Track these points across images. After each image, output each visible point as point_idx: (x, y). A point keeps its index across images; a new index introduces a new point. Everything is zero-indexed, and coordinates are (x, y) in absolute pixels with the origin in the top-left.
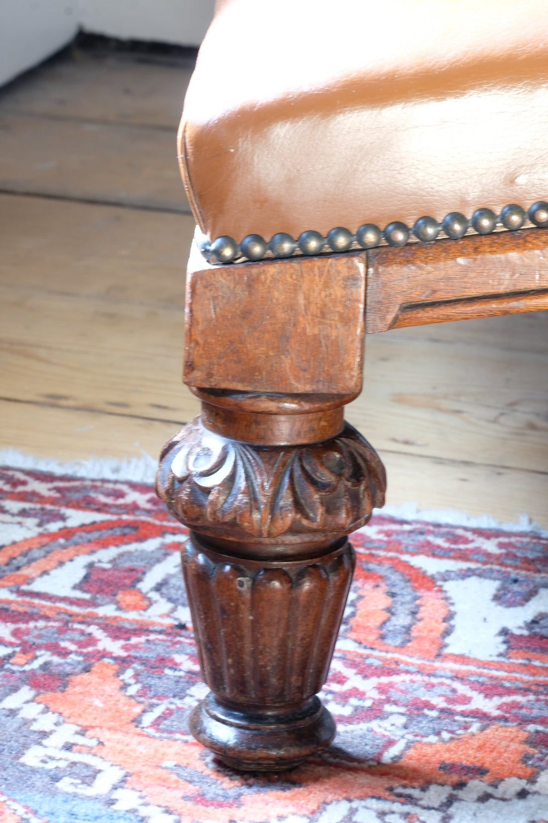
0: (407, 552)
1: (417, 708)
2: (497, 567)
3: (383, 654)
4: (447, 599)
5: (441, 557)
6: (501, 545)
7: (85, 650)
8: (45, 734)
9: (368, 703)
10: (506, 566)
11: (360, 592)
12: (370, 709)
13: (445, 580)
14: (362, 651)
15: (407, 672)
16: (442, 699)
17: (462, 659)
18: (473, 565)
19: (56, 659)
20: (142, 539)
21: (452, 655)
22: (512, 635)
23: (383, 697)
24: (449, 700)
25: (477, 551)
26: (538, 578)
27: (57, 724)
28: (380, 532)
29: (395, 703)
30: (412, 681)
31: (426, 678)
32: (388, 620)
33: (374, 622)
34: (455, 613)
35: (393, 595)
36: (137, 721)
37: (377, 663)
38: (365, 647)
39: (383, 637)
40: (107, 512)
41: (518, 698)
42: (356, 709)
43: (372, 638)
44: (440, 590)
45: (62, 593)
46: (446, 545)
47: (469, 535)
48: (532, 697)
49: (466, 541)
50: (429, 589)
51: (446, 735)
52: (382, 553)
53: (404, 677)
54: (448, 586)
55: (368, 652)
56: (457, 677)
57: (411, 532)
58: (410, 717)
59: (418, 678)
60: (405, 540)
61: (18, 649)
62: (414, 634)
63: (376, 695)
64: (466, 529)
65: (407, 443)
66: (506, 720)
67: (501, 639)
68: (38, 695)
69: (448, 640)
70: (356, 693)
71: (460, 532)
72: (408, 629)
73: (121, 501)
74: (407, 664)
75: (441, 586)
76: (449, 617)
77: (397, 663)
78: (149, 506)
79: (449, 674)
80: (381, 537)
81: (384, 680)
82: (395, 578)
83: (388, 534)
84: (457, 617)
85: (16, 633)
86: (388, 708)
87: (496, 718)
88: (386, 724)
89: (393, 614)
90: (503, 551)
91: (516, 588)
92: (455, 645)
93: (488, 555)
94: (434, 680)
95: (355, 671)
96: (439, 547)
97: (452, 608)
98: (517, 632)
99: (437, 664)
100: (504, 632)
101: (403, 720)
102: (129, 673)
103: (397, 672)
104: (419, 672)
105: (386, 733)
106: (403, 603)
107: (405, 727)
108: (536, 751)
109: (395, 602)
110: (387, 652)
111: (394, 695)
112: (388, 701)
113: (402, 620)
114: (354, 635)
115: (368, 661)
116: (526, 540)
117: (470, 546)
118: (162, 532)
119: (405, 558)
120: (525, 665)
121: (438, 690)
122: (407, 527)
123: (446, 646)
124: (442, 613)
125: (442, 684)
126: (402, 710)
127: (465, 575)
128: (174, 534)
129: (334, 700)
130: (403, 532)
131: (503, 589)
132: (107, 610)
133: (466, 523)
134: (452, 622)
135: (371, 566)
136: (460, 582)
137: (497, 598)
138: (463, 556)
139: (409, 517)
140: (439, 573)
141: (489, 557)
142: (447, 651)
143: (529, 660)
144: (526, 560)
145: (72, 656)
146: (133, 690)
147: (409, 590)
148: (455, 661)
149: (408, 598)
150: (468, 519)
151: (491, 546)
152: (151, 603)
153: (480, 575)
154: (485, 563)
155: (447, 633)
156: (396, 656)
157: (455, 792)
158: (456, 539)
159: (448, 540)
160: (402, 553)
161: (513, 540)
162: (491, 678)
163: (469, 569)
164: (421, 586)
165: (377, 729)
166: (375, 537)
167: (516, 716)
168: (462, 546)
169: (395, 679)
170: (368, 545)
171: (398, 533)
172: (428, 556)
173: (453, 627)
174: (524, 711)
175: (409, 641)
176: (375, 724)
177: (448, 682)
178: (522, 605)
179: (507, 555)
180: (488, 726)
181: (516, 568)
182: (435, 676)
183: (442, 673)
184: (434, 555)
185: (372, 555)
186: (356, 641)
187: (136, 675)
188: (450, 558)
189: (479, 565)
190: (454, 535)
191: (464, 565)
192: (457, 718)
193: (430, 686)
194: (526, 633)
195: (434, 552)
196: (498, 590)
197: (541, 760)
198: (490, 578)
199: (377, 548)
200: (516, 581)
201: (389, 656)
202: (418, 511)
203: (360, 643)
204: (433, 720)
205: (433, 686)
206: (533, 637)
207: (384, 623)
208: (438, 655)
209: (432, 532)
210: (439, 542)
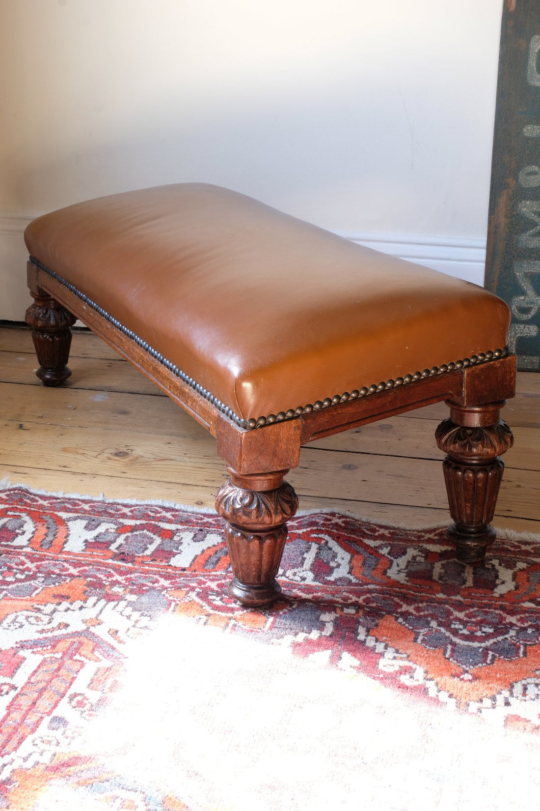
0: (57, 511)
1: (49, 574)
2: (88, 515)
3: (40, 553)
4: (68, 529)
5: (68, 512)
6: (90, 507)
9: (31, 573)
10: (91, 514)
11: (37, 528)
12: (32, 575)
13: (69, 521)
14: (34, 552)
15: (48, 559)
16: (59, 570)
17: (69, 553)
18: (79, 515)
21: (66, 551)
22: (89, 542)
23: (37, 570)
24: (61, 570)
25: (82, 509)
26: (102, 518)
28: (48, 503)
29: (41, 573)
30: (49, 563)
31: (54, 562)
32: (45, 539)
33: (39, 540)
34: (70, 534)
35: (48, 528)
37: (37, 556)
38: (34, 550)
39: (42, 546)
41: (86, 568)
42: (27, 575)
43: (38, 546)
44: (66, 525)
46: (71, 507)
47: (80, 503)
48: (91, 567)
49: (79, 505)
50: (62, 525)
51: (57, 584)
52: (48, 511)
53: (47, 562)
54: (69, 523)
55: (35, 552)
56: (65, 561)
57: (59, 503)
58: (46, 578)
59: (52, 562)
60: (57, 506)
62: (53, 544)
63: (34, 569)
64: (79, 500)
65: (64, 467)
66: (79, 576)
67: (84, 544)
69: (65, 546)
70: (28, 569)
71: (77, 502)
72: (51, 542)
74: (48, 556)
75: (67, 524)
76: (68, 535)
77: (45, 556)
79: (63, 560)
80: (49, 505)
81: (39, 563)
82: (50, 521)
83: (51, 504)
84: (70, 536)
86: (39, 575)
87: (77, 576)
88: (36, 581)
89: (47, 536)
90: (91, 509)
91: (93, 523)
92: (67, 548)
93: (85, 510)
94: (57, 562)
95: (29, 560)
96: (68, 508)
97: (69, 532)
98: (90, 541)
99: (59, 556)
100: (86, 541)
101: (43, 579)
103: (44, 560)
104: (52, 559)
105: (35, 585)
106: (51, 531)
107: (43, 582)
108: (89, 589)
109: (49, 531)
110: (42, 552)
111: (42, 569)
112: (40, 572)
113: (50, 538)
114: (31, 546)
115: (34, 556)
116: (101, 504)
117: (79, 507)
119: (56, 513)
120: (91, 554)
121: (58, 566)
122: (59, 501)
123: (64, 548)
124: (65, 534)
125: (60, 564)
126: (43, 575)
127: (75, 519)
129: (19, 572)
130: (56, 503)
131: (89, 524)
133: (80, 498)
134: (68, 538)
135: (43, 517)
136: (74, 521)
137: (86, 527)
138: (76, 511)
139: (61, 496)
140: (67, 518)
141: (85, 511)
142: (64, 550)
143: (92, 552)
144: (98, 512)
147: (55, 526)
148: (66, 554)
149: (54, 529)
150: (81, 496)
151: (86, 507)
153: (81, 519)
154: (84, 514)
155: (65, 542)
156: (45, 553)
157: (56, 607)
158: (75, 504)
160: (55, 511)
161: (95, 504)
162: (78, 560)
163: (78, 516)
164: (59, 524)
165: (33, 584)
166: (46, 505)
167: (84, 575)
168: (77, 508)
169: (43, 562)
170: (44, 509)
171: (55, 503)
172: (64, 512)
173: (68, 540)
174: (87, 573)
175: (51, 547)
176: (32, 582)
177: (62, 563)
178: (94, 530)
179: (92, 510)
180: (73, 579)
181: (95, 515)
182: (58, 560)
183: (60, 559)
184: (66, 511)
185: (44, 512)
186: (32, 548)
188: (71, 512)
189: (81, 515)
190: (74, 503)
191: (76, 515)
192: (63, 577)
193: (55, 565)
194: (93, 541)
195: (66, 510)
196: (87, 524)
197: (90, 592)
198: (85, 519)
199: (46, 510)
200: (93, 520)
201: (43, 553)
202: (64, 494)
203: (33, 548)
204: (54, 579)
205: (56, 565)
206: (96, 542)
207: (43, 540)
208: (61, 552)
209: (67, 502)
210: (69, 506)
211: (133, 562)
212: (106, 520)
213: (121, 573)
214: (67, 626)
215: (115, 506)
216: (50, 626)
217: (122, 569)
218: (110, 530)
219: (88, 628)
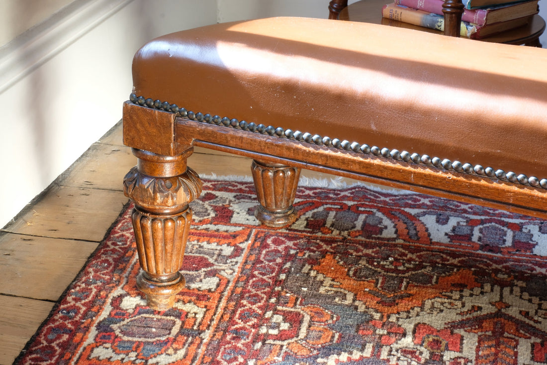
0: (402, 207)
1: (433, 263)
2: (432, 210)
3: (414, 244)
4: (422, 223)
5: (413, 208)
6: (430, 201)
7: (319, 250)
8: (322, 282)
9: (417, 263)
10: (435, 209)
11: (395, 223)
12: (419, 265)
13: (419, 216)
14: (407, 243)
15: (424, 250)
16: (440, 260)
17: (439, 244)
18: (424, 210)
19: (312, 254)
20: (317, 207)
21: (435, 242)
22: (450, 235)
23: (421, 260)
24: (443, 260)
25: (424, 204)
26: (447, 213)
27: (324, 278)
28: (390, 200)
29: (426, 262)
30: (427, 254)
31: (431, 252)
33: (405, 233)
34: (428, 228)
35: (405, 223)
36: (348, 275)
37: (413, 247)
39: (410, 238)
40: (302, 198)
41: (463, 258)
42: (414, 265)
43: (407, 238)
44: (419, 220)
45: (303, 229)
46: (413, 203)
47: (418, 198)
48: (467, 257)
50: (415, 220)
51: (447, 273)
52: (394, 207)
53: (424, 252)
54: (421, 218)
56: (440, 251)
57: (399, 199)
58: (433, 267)
59: (428, 252)
60: (399, 202)
61: (298, 251)
62: (419, 236)
63: (418, 259)
66: (463, 266)
67: (447, 236)
68: (312, 267)
69: (431, 237)
70: (412, 259)
71: (415, 197)
72: (416, 235)
73: (304, 194)
74: (423, 247)
77: (419, 247)
78: (313, 195)
79: (438, 250)
81: (418, 254)
82: (403, 217)
83: (393, 200)
84: (429, 230)
85: (295, 244)
86: (424, 264)
87: (460, 266)
88: (426, 270)
89: (409, 230)
90: (432, 204)
91: (442, 217)
92: (434, 239)
94: (434, 253)
95: (408, 251)
97: (426, 227)
99: (432, 247)
100: (446, 234)
102: (338, 257)
103: (421, 251)
104: (428, 250)
105: (428, 273)
106: (410, 226)
107: (433, 271)
108: (478, 277)
109: (407, 226)
111: (424, 259)
112: (424, 261)
113: (413, 231)
114: (401, 238)
115: (410, 247)
116: (437, 199)
117: (421, 202)
118: (323, 204)
119: (402, 209)
120: (459, 245)
121: (437, 256)
122: (397, 198)
123: (431, 239)
124: (424, 228)
125: (437, 254)
126: (429, 264)
127: (424, 214)
128: (327, 205)
129: (406, 262)
131: (438, 218)
132: (319, 234)
135: (394, 213)
136: (424, 217)
137: (437, 222)
138: (420, 207)
139: (396, 193)
140: (416, 214)
141: (428, 206)
142: (432, 241)
143: (460, 243)
144: (439, 206)
145: (317, 252)
146: (341, 263)
147: (410, 221)
148: (437, 245)
149: (411, 224)
151: (427, 202)
152: (332, 231)
153: (428, 214)
155: (429, 235)
156: (418, 244)
157: (461, 293)
159: (412, 201)
160: (400, 207)
161: (433, 199)
162: (451, 250)
163: (424, 212)
164: (412, 219)
165: (425, 272)
167: (466, 265)
168: (418, 203)
169: (422, 253)
170: (389, 205)
171: (395, 200)
172: (409, 208)
173: (430, 233)
174: (467, 263)
175: (419, 239)
176: (423, 270)
178: (447, 224)
179: (433, 206)
180: (459, 269)
181: (439, 209)
182: (434, 251)
185: (392, 208)
186: (402, 240)
187: (340, 258)
188: (416, 208)
189: (427, 210)
190: (413, 198)
191: (422, 210)
192: (448, 267)
193: (433, 255)
194: (453, 234)
195: (410, 206)
197: (481, 280)
198: (432, 214)
199: (392, 206)
200: (440, 215)
201: (416, 244)
203: (404, 240)
204: (441, 268)
206: (456, 235)
207: (408, 233)
208: (431, 243)
209: (406, 198)
210: (410, 202)
211: (501, 252)
212: (452, 215)
213: (496, 262)
214: (480, 308)
215: (451, 202)
216: (465, 309)
217: (494, 258)
218: (461, 223)
219: (500, 310)
